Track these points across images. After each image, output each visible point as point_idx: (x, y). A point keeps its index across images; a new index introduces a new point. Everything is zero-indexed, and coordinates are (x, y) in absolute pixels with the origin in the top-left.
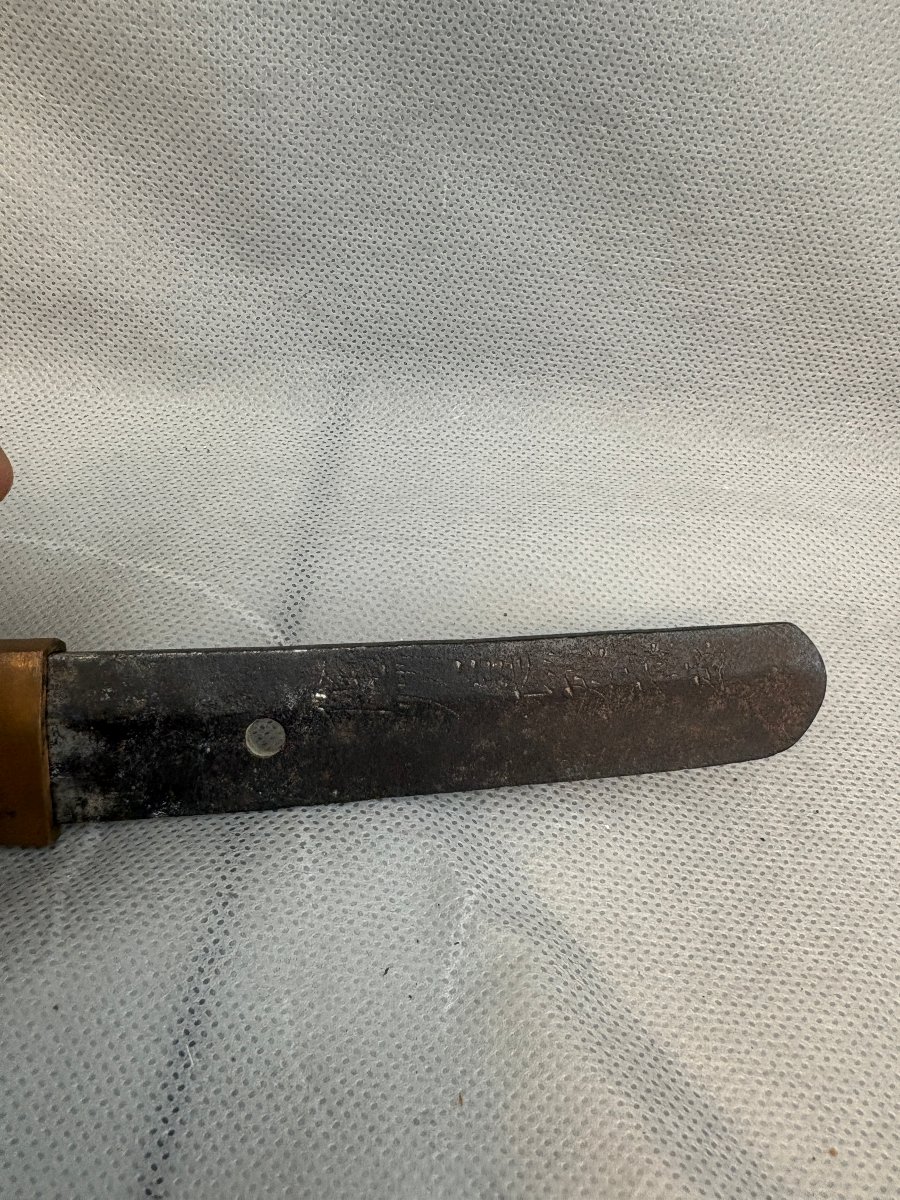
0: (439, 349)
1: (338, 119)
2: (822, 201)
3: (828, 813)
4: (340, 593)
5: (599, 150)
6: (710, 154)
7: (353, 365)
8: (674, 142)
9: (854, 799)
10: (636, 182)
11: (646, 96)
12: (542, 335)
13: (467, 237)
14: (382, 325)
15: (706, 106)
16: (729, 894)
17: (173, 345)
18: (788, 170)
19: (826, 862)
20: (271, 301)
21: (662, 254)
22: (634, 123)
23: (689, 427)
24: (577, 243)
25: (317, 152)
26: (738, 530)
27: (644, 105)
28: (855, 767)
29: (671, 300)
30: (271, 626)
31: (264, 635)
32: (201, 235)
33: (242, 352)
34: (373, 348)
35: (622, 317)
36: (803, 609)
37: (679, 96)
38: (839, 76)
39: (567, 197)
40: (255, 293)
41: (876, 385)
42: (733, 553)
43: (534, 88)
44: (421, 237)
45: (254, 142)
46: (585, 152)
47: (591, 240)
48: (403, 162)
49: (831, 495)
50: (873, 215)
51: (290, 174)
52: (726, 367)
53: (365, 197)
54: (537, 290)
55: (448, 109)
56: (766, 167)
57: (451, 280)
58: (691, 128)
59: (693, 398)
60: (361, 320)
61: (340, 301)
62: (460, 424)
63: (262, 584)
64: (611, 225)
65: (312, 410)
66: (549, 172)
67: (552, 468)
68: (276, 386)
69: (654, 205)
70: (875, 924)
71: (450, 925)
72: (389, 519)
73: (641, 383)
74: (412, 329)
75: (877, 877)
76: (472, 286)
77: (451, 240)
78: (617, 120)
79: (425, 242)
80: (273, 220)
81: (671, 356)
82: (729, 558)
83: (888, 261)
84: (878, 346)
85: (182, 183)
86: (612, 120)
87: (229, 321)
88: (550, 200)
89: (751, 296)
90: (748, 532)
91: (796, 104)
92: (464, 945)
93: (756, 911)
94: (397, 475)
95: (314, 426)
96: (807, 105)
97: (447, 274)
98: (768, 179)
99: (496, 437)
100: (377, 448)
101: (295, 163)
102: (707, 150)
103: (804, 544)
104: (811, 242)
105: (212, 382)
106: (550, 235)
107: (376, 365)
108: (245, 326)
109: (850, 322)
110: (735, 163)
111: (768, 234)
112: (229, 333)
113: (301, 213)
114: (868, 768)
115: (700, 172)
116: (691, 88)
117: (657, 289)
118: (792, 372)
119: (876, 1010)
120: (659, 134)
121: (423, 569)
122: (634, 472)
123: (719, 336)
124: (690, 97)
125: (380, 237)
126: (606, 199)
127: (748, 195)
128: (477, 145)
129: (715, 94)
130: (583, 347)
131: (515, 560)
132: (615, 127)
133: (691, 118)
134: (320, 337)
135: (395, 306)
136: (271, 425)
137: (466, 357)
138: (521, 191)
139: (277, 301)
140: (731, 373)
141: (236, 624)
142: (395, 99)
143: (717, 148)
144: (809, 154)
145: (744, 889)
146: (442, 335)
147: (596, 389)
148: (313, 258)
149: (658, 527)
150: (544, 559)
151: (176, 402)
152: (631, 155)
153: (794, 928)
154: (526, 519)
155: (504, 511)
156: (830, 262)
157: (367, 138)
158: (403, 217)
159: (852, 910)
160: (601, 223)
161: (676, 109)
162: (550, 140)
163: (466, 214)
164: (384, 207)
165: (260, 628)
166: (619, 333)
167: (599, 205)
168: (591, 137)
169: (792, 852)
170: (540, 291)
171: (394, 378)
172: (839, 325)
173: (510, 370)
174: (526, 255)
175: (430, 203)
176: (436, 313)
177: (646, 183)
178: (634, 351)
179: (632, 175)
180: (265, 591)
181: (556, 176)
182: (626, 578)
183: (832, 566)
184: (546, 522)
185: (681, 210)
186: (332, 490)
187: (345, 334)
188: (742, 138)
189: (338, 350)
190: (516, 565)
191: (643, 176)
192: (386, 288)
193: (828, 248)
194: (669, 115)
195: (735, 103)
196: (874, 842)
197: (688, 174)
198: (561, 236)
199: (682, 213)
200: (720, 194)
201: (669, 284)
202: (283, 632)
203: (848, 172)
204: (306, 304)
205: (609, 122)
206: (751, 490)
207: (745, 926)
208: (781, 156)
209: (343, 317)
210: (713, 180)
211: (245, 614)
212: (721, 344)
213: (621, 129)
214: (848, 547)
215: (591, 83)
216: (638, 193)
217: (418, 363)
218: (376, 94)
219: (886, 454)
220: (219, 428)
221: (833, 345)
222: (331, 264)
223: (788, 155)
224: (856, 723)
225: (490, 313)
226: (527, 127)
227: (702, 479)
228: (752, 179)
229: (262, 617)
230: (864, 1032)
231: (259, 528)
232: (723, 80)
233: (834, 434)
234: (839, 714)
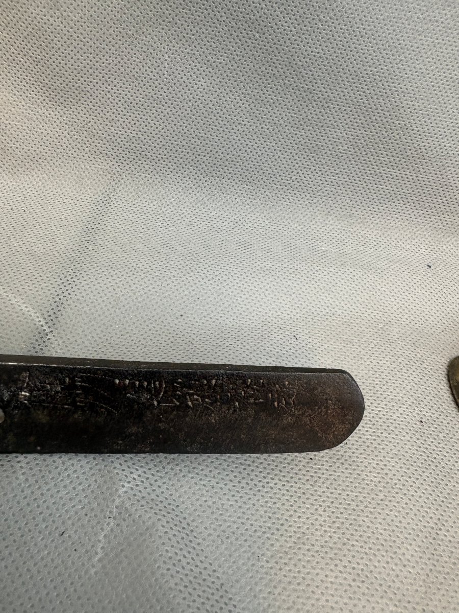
0: (163, 160)
1: (103, 20)
2: (383, 85)
3: (353, 444)
4: (83, 297)
5: (254, 47)
6: (318, 53)
7: (114, 166)
8: (298, 45)
9: (369, 437)
10: (276, 67)
11: (281, 16)
12: (222, 155)
13: (179, 95)
14: (131, 144)
15: (316, 24)
16: (285, 492)
17: (9, 149)
18: (363, 66)
19: (347, 475)
20: (67, 126)
21: (291, 111)
22: (274, 32)
23: (306, 213)
24: (243, 102)
25: (91, 39)
26: (325, 273)
27: (280, 21)
28: (373, 417)
29: (296, 139)
30: (38, 314)
31: (33, 320)
32: (26, 85)
33: (50, 155)
34: (126, 157)
35: (268, 147)
36: (357, 321)
37: (300, 17)
38: (394, 11)
39: (237, 74)
40: (57, 121)
41: (412, 195)
42: (321, 286)
43: (216, 7)
44: (153, 93)
45: (54, 30)
46: (246, 48)
47: (251, 101)
48: (142, 48)
49: (383, 256)
50: (412, 95)
51: (75, 51)
52: (327, 180)
53: (120, 67)
54: (219, 128)
55: (167, 18)
56: (351, 63)
57: (170, 120)
58: (308, 37)
59: (308, 196)
60: (119, 140)
61: (106, 128)
62: (174, 203)
63: (36, 290)
64: (262, 92)
65: (89, 191)
66: (226, 59)
67: (224, 231)
68: (69, 175)
69: (286, 82)
70: (370, 516)
71: (107, 506)
72: (121, 256)
73: (279, 187)
74: (148, 147)
75: (376, 486)
76: (182, 124)
77: (170, 97)
78: (265, 29)
79: (155, 97)
80: (67, 78)
81: (296, 171)
82: (318, 289)
83: (420, 123)
84: (414, 172)
85: (13, 53)
86: (262, 29)
87: (42, 136)
88: (227, 76)
89: (342, 139)
90: (331, 275)
91: (369, 26)
92: (115, 518)
93: (300, 503)
94: (133, 231)
95: (89, 200)
96: (374, 27)
97: (168, 116)
98: (352, 70)
99: (195, 212)
100: (124, 215)
101: (78, 44)
102: (317, 51)
103: (362, 283)
104: (376, 109)
105: (32, 171)
106: (227, 96)
107: (127, 167)
108: (52, 140)
109: (398, 157)
110: (333, 60)
111: (352, 103)
112: (42, 143)
113: (83, 75)
114: (380, 418)
115: (312, 63)
116: (307, 12)
117: (288, 132)
118: (365, 184)
119: (362, 570)
120: (289, 39)
121: (135, 285)
122: (271, 237)
123: (324, 161)
124: (307, 18)
125: (129, 92)
126: (259, 77)
127: (341, 79)
128: (184, 40)
129: (321, 17)
130: (246, 164)
131: (192, 284)
132: (264, 34)
133: (307, 30)
134: (95, 149)
135: (138, 133)
136: (64, 198)
137: (179, 165)
138: (210, 69)
139: (70, 126)
140: (330, 183)
141: (16, 313)
142: (136, 9)
143: (323, 50)
144: (376, 56)
145: (295, 489)
146: (165, 152)
147: (253, 188)
148: (91, 102)
149: (279, 269)
150: (208, 283)
151: (11, 182)
152: (273, 51)
153: (321, 515)
154: (202, 260)
155: (190, 255)
156: (387, 122)
157: (120, 32)
158: (142, 81)
159: (357, 506)
160: (256, 91)
161: (299, 25)
162: (226, 39)
163: (178, 81)
164: (131, 74)
165: (30, 316)
166: (266, 156)
167: (255, 80)
168: (250, 39)
169: (328, 468)
170: (221, 129)
171: (137, 175)
172: (392, 159)
173: (204, 174)
174: (213, 107)
175: (157, 73)
176: (161, 138)
177: (282, 69)
178: (275, 167)
179: (274, 63)
180: (37, 293)
181: (230, 61)
182: (256, 297)
183: (377, 297)
184: (213, 262)
185: (302, 85)
186: (92, 237)
187: (110, 148)
188: (337, 45)
189: (106, 157)
190: (192, 286)
191: (280, 64)
192: (133, 122)
193: (386, 113)
194: (295, 28)
195: (333, 23)
196: (377, 464)
197: (306, 65)
198: (233, 97)
199: (303, 87)
200: (324, 77)
201: (295, 129)
202: (45, 319)
203: (398, 68)
204: (87, 129)
205: (260, 31)
206: (338, 250)
207: (292, 513)
208: (359, 57)
209: (108, 138)
210: (320, 69)
211: (23, 307)
212: (325, 166)
213: (267, 35)
214: (388, 286)
215: (249, 6)
216: (277, 74)
217: (152, 167)
218: (125, 6)
219: (416, 235)
220: (34, 198)
221: (389, 170)
222: (101, 106)
223: (364, 56)
224: (378, 391)
225: (193, 140)
226: (213, 31)
227: (310, 243)
228: (343, 69)
229: (33, 308)
230: (353, 584)
231: (42, 257)
232: (326, 9)
233: (388, 221)
234: (368, 385)
